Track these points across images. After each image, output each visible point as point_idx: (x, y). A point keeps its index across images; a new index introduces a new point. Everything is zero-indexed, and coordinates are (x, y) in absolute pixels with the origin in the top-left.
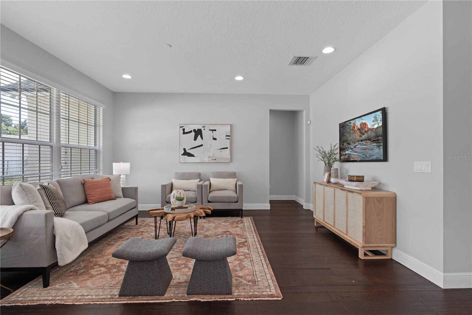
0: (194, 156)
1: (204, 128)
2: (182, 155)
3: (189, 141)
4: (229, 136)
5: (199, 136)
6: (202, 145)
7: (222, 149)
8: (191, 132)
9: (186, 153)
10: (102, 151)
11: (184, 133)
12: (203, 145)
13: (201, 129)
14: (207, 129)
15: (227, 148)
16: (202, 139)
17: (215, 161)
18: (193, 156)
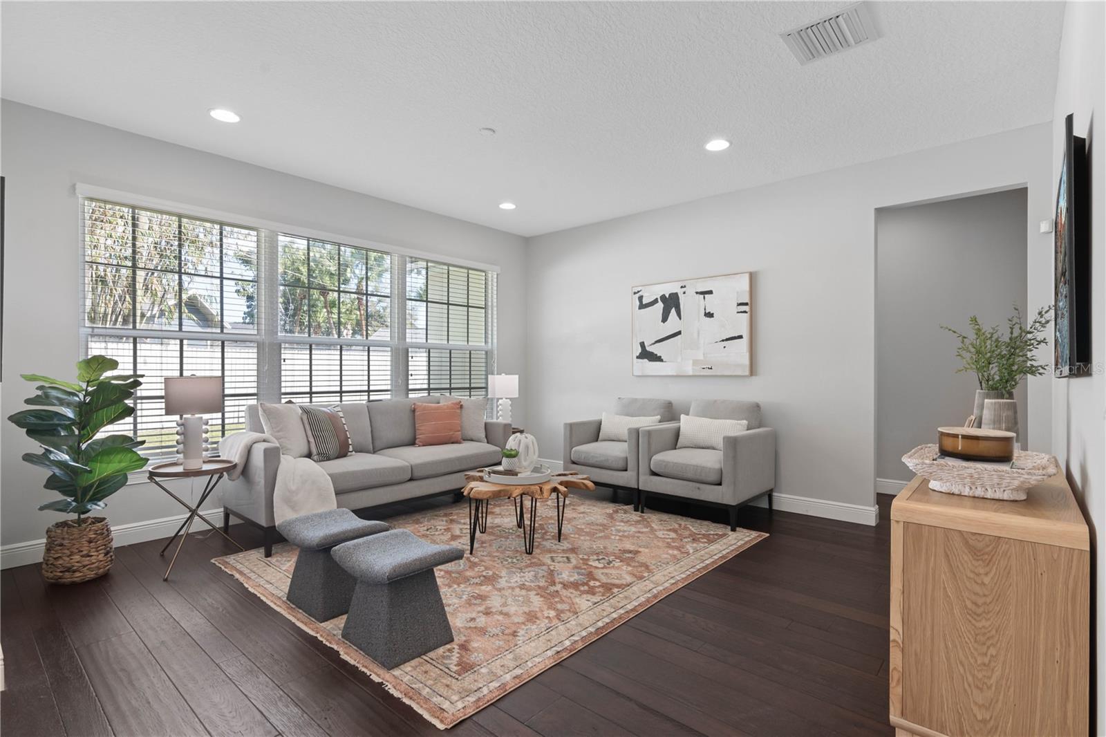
0: (662, 361)
1: (684, 289)
2: (638, 357)
3: (651, 324)
4: (746, 304)
5: (673, 311)
6: (679, 333)
7: (727, 340)
8: (655, 301)
9: (646, 355)
10: (496, 352)
11: (642, 306)
12: (682, 333)
13: (676, 294)
14: (691, 291)
15: (740, 337)
16: (680, 319)
17: (708, 373)
18: (659, 359)
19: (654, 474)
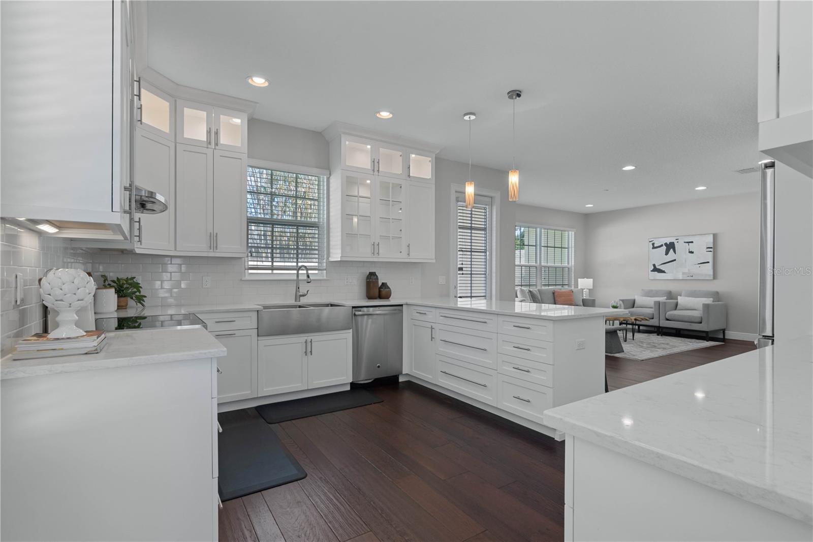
0: (665, 273)
1: (677, 241)
2: (651, 271)
3: (659, 256)
4: (711, 248)
5: (672, 250)
6: (675, 260)
7: (701, 263)
8: (662, 246)
9: (655, 269)
10: (573, 268)
11: (654, 248)
12: (677, 260)
13: (673, 243)
14: (681, 241)
15: (708, 262)
16: (675, 254)
17: (691, 278)
18: (664, 272)
19: (667, 320)
